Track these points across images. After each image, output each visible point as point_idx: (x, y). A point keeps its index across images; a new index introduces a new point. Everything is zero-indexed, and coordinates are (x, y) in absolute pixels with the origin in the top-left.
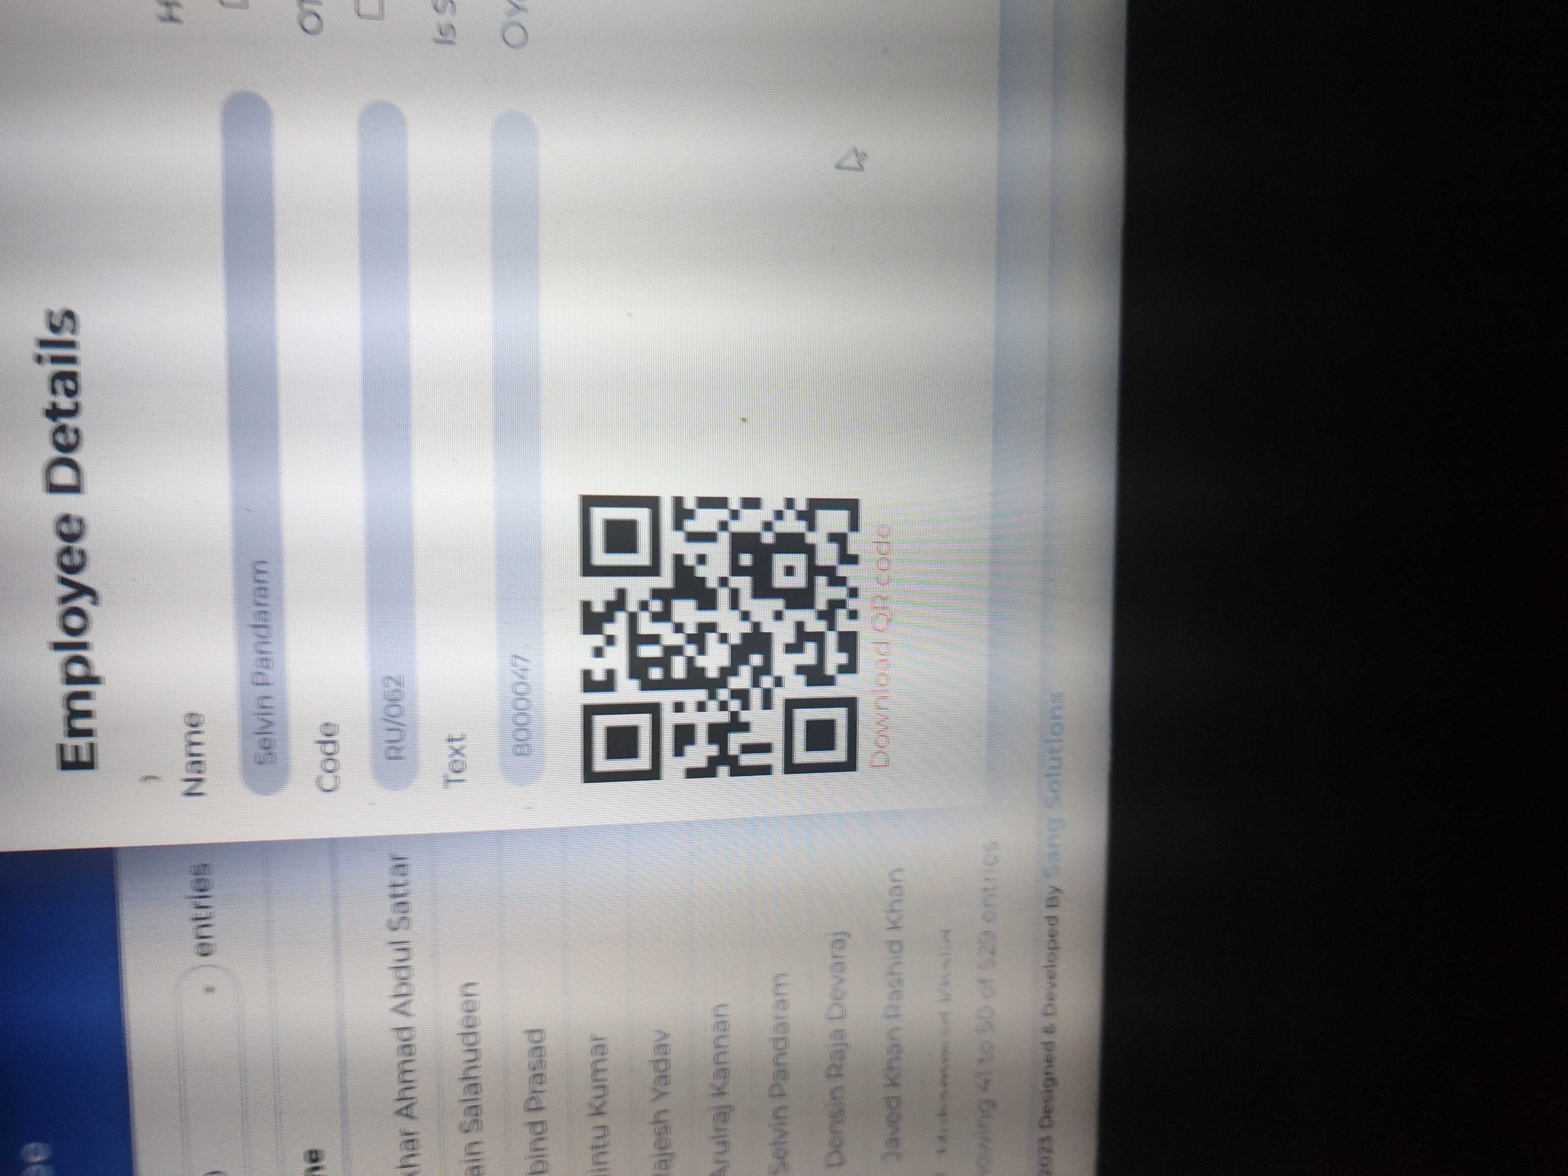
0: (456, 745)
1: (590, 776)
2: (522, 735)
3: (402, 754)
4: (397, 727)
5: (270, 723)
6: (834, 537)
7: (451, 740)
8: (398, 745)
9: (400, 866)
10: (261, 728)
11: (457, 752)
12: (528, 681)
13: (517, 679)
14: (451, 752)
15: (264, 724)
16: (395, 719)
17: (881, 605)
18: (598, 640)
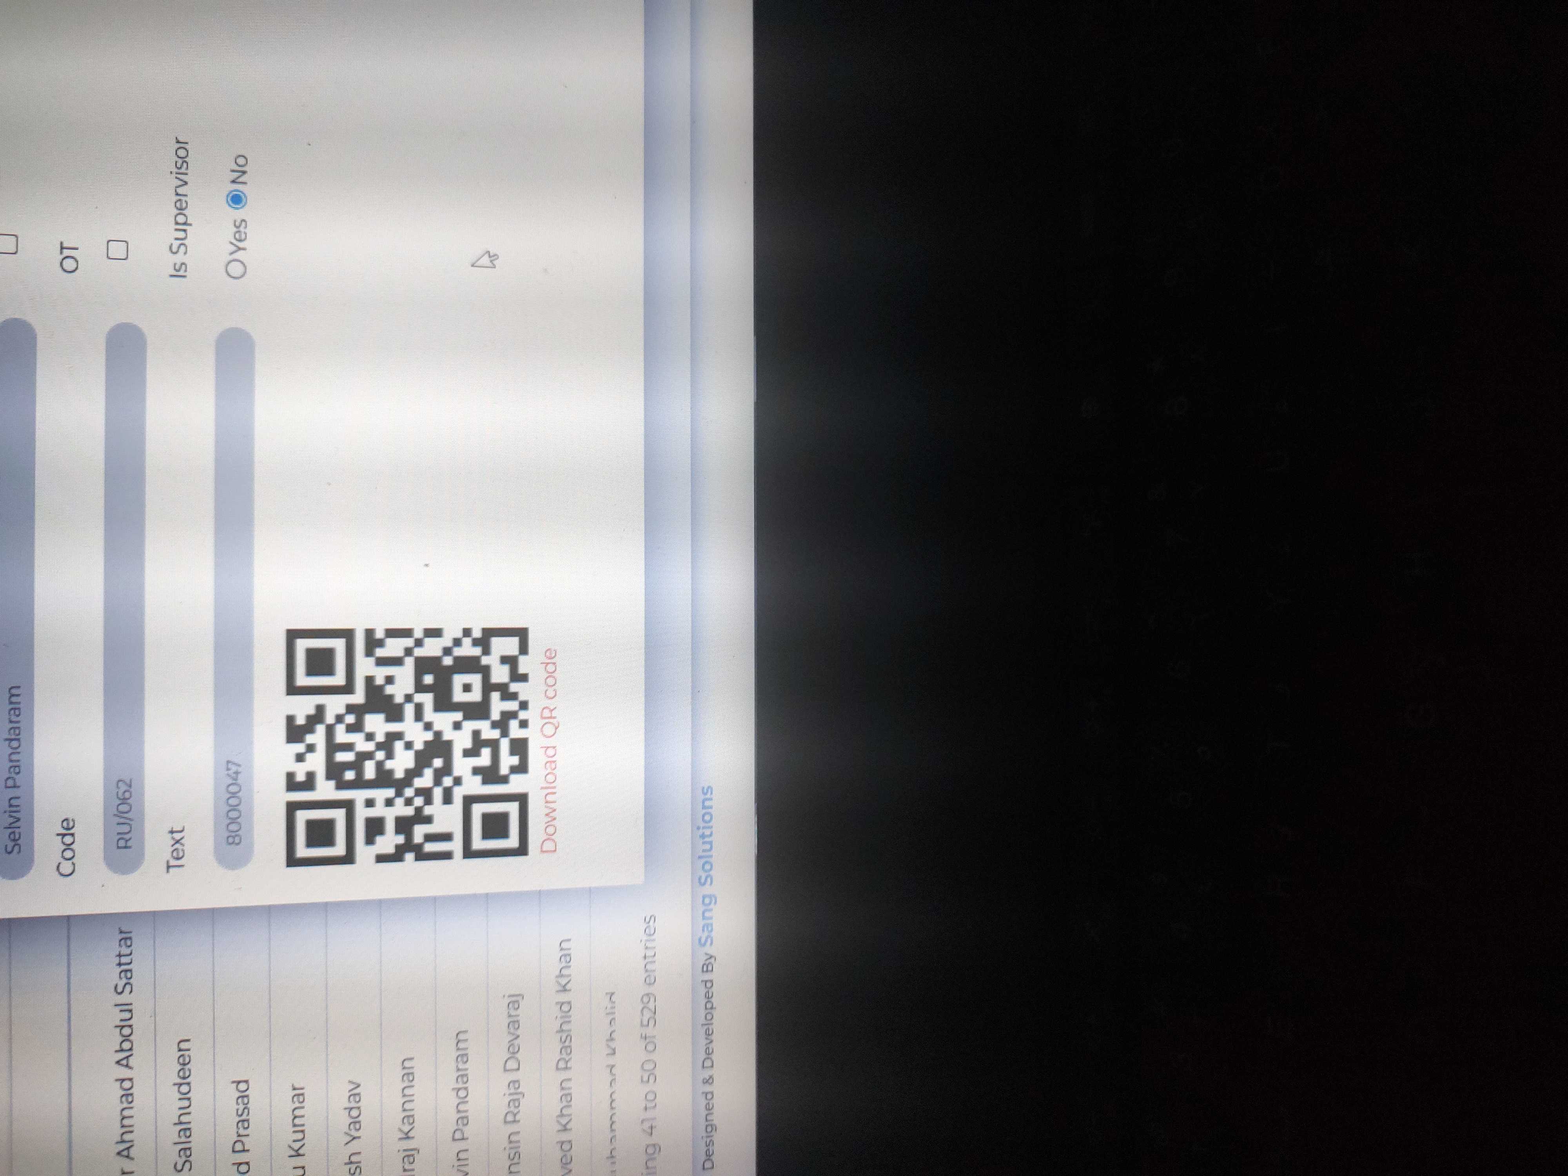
0: (177, 836)
1: (293, 861)
2: (233, 827)
3: (129, 844)
4: (128, 821)
5: (18, 820)
6: (504, 660)
7: (172, 832)
8: (127, 837)
9: (126, 939)
10: (11, 824)
11: (177, 842)
12: (239, 782)
13: (231, 781)
14: (173, 842)
15: (12, 820)
16: (126, 815)
17: (549, 715)
18: (300, 748)
